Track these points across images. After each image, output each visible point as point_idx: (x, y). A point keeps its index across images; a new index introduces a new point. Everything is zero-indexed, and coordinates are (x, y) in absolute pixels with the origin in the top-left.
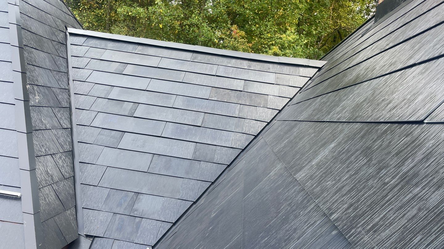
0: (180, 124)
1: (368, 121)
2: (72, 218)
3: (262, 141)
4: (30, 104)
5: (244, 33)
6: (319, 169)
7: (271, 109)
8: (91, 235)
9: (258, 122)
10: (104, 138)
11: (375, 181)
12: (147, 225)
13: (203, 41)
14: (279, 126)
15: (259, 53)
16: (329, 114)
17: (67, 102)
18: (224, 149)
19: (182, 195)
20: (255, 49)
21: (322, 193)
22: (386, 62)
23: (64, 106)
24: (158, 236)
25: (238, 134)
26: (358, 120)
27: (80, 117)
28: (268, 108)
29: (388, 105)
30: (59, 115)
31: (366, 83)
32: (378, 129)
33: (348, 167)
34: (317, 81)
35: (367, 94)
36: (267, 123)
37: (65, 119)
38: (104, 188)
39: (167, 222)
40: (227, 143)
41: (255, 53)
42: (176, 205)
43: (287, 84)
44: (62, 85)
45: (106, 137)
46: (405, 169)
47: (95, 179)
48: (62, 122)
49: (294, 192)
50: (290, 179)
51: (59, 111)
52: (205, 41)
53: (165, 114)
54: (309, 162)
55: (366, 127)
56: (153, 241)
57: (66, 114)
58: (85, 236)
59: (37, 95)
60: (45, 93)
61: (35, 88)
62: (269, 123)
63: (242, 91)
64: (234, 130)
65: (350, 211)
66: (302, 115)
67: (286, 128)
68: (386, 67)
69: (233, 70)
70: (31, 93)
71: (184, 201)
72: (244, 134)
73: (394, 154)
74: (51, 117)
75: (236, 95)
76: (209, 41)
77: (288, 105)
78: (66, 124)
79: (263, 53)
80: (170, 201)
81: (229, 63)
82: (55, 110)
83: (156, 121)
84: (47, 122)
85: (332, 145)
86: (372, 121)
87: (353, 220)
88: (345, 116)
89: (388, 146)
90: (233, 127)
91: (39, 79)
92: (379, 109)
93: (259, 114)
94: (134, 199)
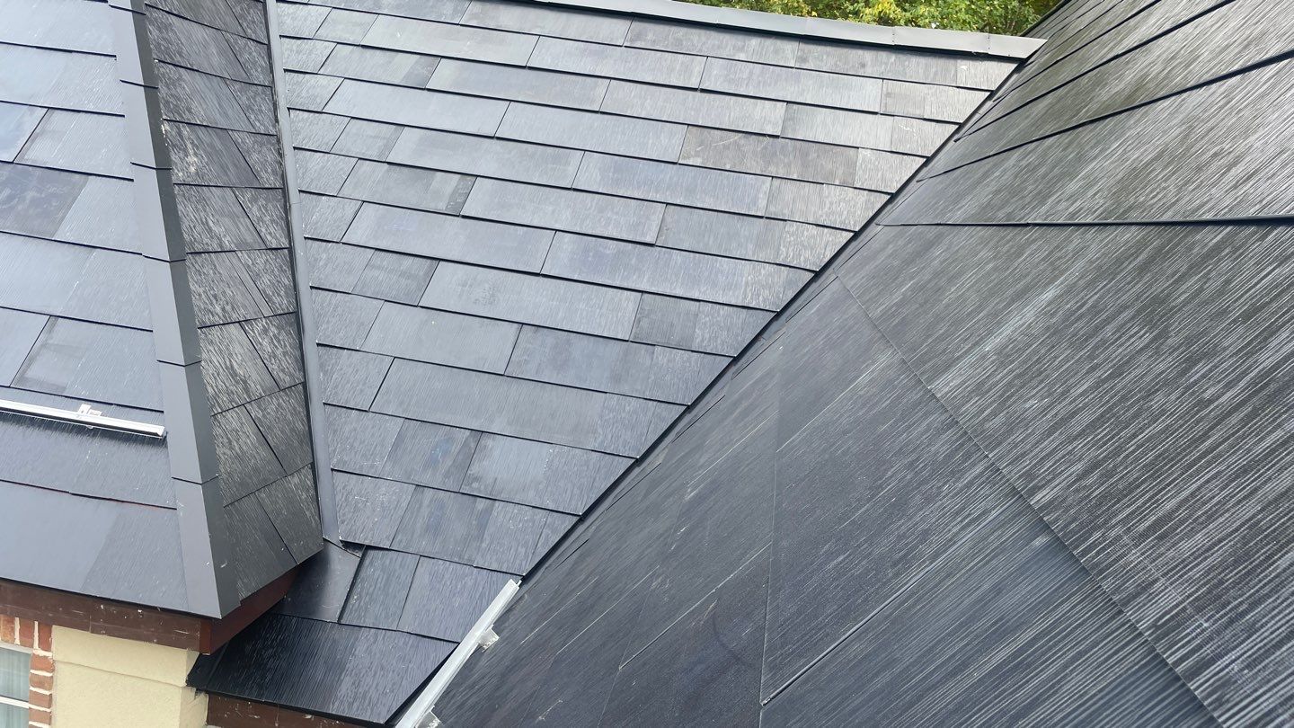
0: (594, 239)
2: (304, 496)
3: (835, 286)
4: (174, 180)
7: (866, 192)
8: (357, 541)
9: (826, 230)
10: (381, 278)
12: (508, 518)
14: (888, 243)
17: (274, 172)
18: (721, 312)
19: (603, 441)
23: (267, 186)
24: (538, 550)
25: (764, 269)
27: (314, 217)
28: (855, 188)
30: (255, 211)
34: (1012, 101)
36: (852, 234)
37: (273, 221)
38: (387, 417)
39: (562, 513)
40: (731, 293)
42: (587, 468)
43: (918, 113)
44: (258, 124)
45: (386, 275)
47: (362, 391)
48: (264, 230)
50: (913, 397)
51: (254, 200)
53: (551, 208)
56: (524, 563)
57: (275, 210)
58: (341, 545)
59: (191, 152)
60: (212, 146)
61: (186, 131)
62: (857, 235)
63: (777, 137)
64: (754, 255)
66: (960, 208)
67: (910, 248)
69: (751, 73)
70: (174, 146)
71: (608, 457)
72: (783, 268)
74: (232, 216)
75: (759, 149)
78: (275, 237)
80: (570, 457)
81: (741, 50)
82: (244, 197)
83: (525, 228)
84: (225, 231)
90: (751, 246)
91: (195, 106)
93: (828, 205)
94: (470, 449)
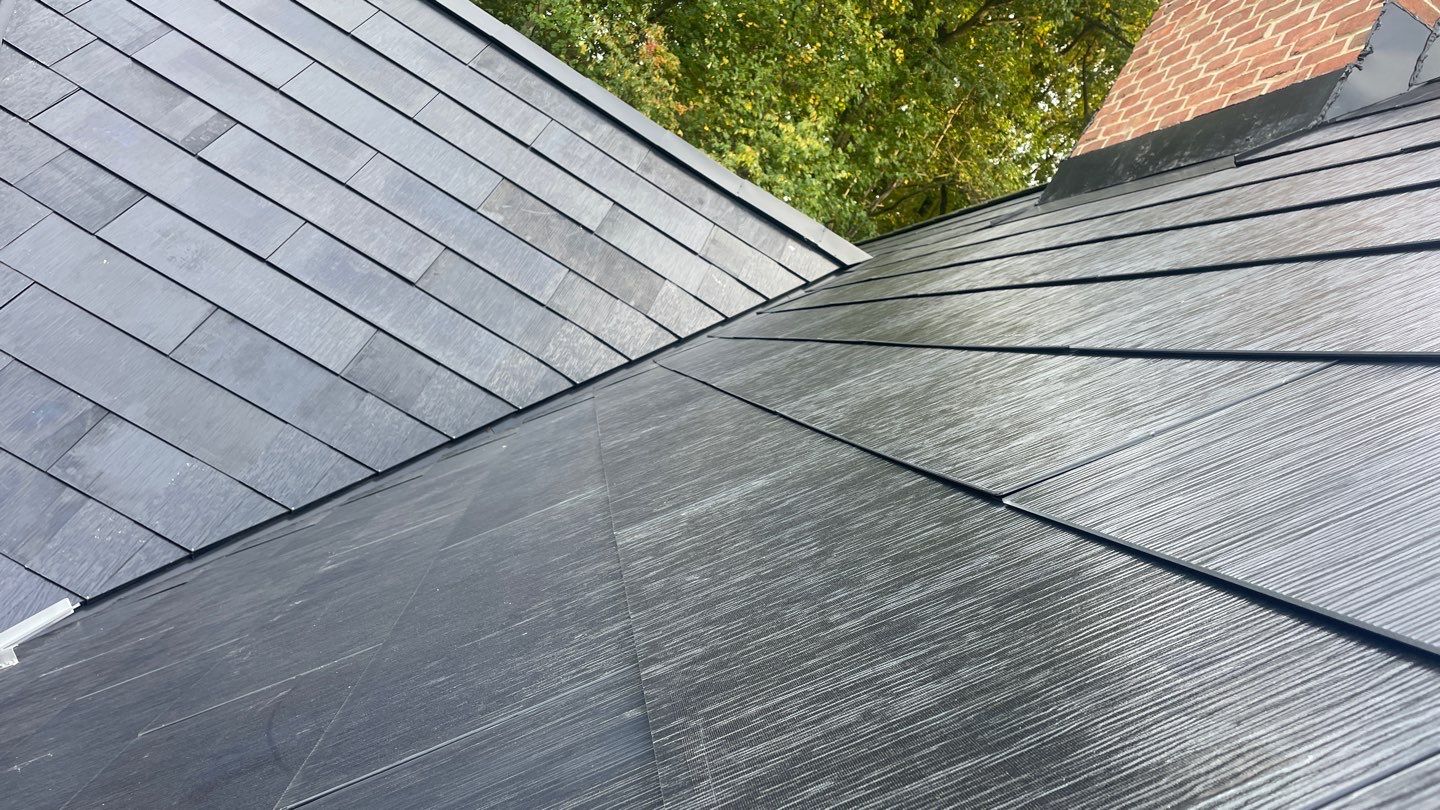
0: (348, 249)
1: (880, 450)
3: (588, 405)
5: (678, 63)
6: (688, 533)
7: (656, 326)
9: (602, 346)
10: (60, 184)
11: (806, 611)
12: (96, 523)
13: (542, 26)
14: (655, 383)
15: (699, 146)
16: (796, 398)
18: (458, 386)
19: (258, 476)
20: (689, 129)
21: (659, 600)
22: (1005, 316)
24: (119, 575)
25: (524, 358)
26: (858, 440)
28: (648, 317)
29: (946, 429)
31: (932, 352)
32: (891, 481)
33: (763, 552)
34: (819, 298)
35: (915, 382)
36: (626, 361)
39: (170, 541)
40: (477, 370)
41: (684, 138)
42: (225, 500)
43: (734, 271)
45: (70, 183)
46: (892, 603)
49: (592, 575)
50: (598, 538)
52: (547, 31)
53: (311, 195)
54: (678, 506)
55: (866, 465)
56: (93, 584)
62: (631, 363)
63: (591, 232)
64: (518, 340)
65: (702, 667)
66: (730, 375)
67: (670, 396)
68: (1000, 330)
69: (590, 157)
71: (257, 495)
72: (543, 366)
73: (890, 558)
75: (568, 236)
76: (560, 36)
77: (710, 333)
79: (709, 149)
80: (208, 480)
81: (590, 129)
83: (271, 203)
85: (759, 483)
86: (887, 454)
87: (697, 692)
88: (830, 417)
89: (888, 532)
90: (519, 329)
92: (922, 430)
93: (614, 322)
94: (84, 426)
